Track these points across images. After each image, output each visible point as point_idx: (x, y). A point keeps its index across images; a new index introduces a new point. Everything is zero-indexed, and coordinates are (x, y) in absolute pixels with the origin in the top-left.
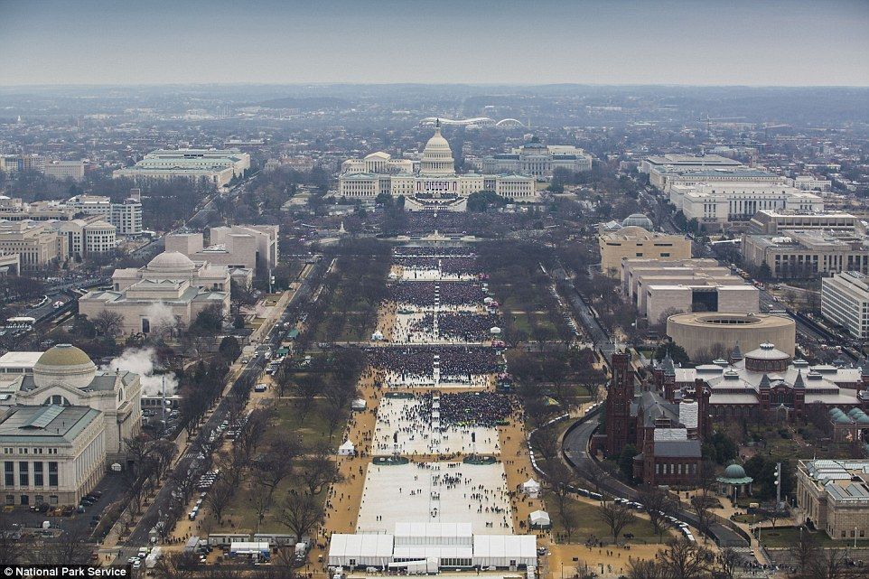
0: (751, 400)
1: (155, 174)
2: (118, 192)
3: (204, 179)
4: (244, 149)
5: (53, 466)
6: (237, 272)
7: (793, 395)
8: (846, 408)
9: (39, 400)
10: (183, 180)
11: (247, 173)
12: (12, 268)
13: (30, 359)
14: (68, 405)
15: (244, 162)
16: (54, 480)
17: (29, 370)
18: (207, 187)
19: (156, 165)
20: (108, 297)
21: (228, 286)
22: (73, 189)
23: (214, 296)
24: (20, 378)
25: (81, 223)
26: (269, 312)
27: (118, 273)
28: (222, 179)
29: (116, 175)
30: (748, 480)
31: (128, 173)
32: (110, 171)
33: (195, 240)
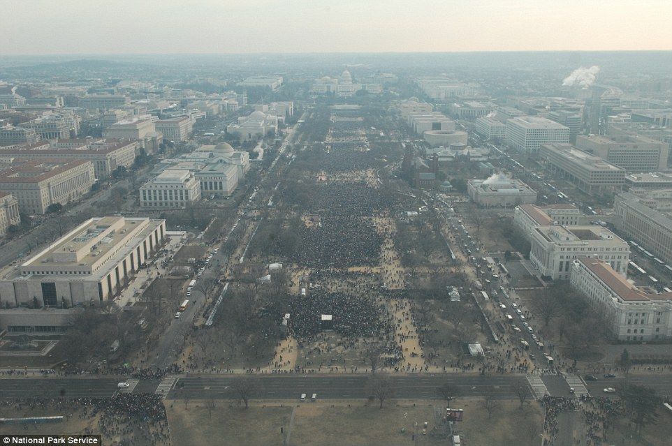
0: (450, 159)
1: (250, 84)
2: (239, 90)
3: (268, 86)
4: (280, 75)
5: (221, 183)
6: (280, 118)
7: (466, 158)
8: (484, 162)
9: (215, 161)
10: (260, 86)
11: (282, 84)
12: (204, 116)
13: (212, 147)
14: (225, 163)
15: (280, 81)
16: (221, 188)
17: (211, 151)
18: (268, 88)
19: (251, 82)
20: (237, 126)
21: (277, 122)
22: (223, 90)
23: (272, 126)
24: (208, 154)
25: (227, 101)
26: (290, 131)
27: (239, 118)
28: (274, 86)
29: (238, 84)
30: (451, 186)
31: (241, 84)
32: (235, 83)
33: (265, 107)
